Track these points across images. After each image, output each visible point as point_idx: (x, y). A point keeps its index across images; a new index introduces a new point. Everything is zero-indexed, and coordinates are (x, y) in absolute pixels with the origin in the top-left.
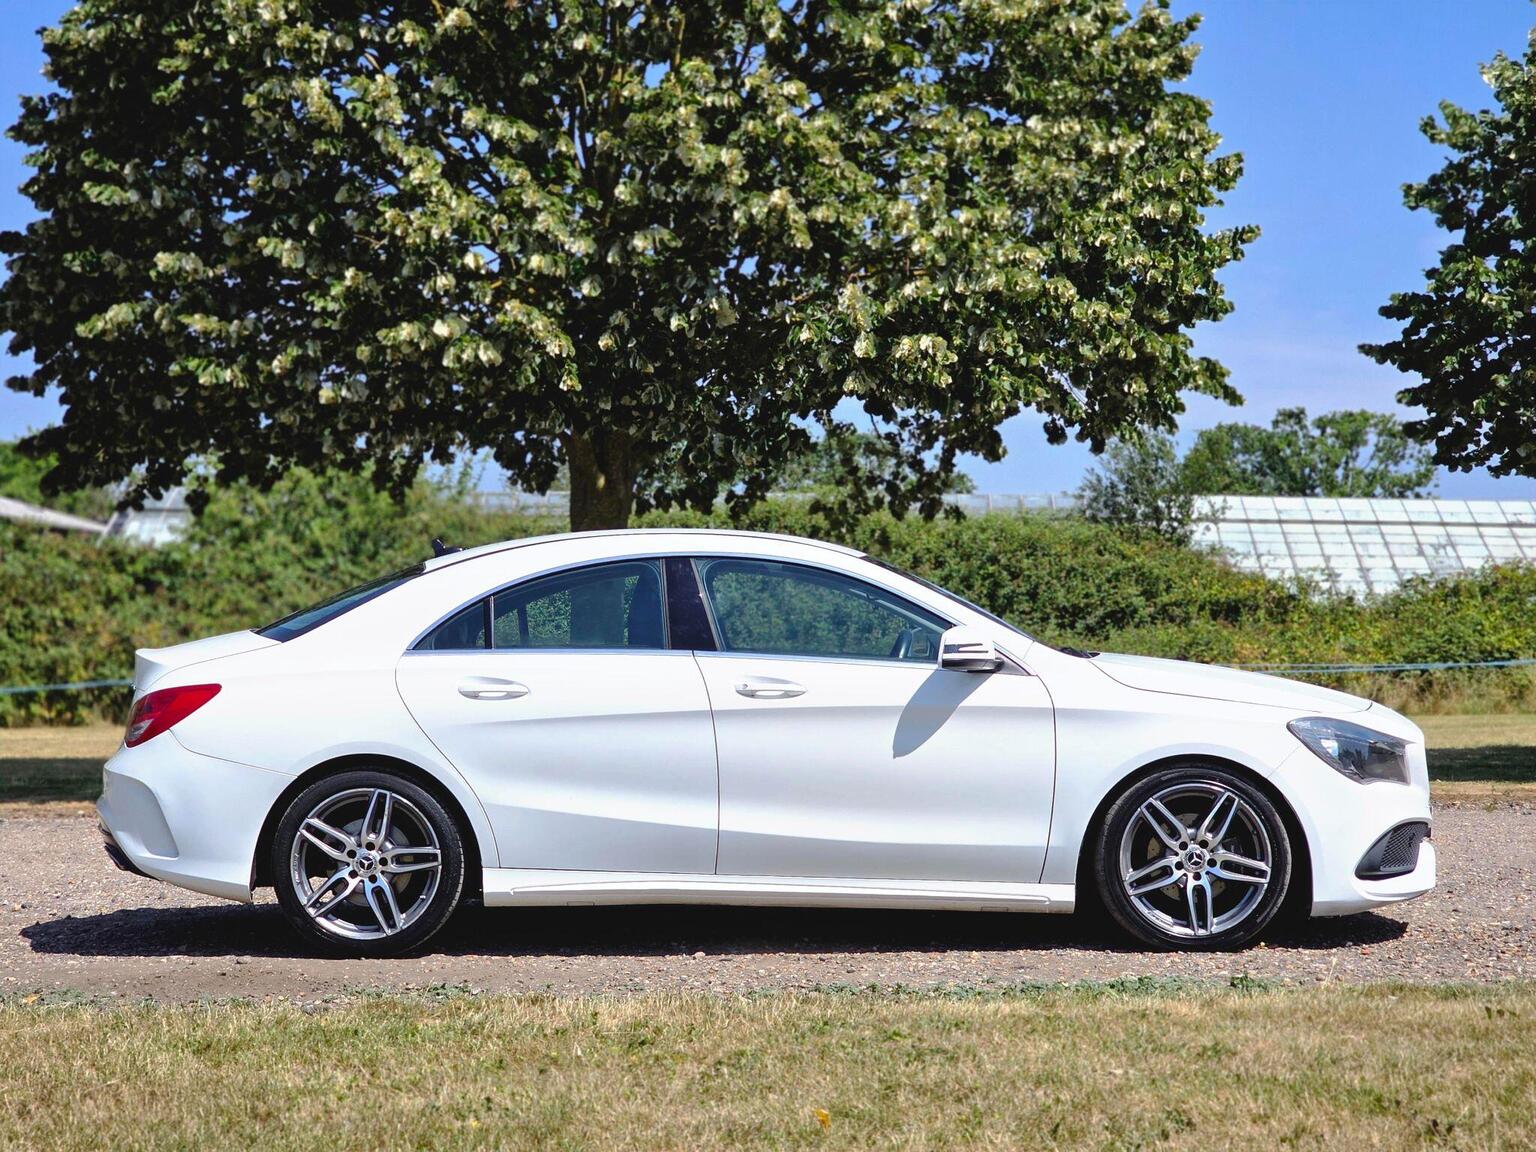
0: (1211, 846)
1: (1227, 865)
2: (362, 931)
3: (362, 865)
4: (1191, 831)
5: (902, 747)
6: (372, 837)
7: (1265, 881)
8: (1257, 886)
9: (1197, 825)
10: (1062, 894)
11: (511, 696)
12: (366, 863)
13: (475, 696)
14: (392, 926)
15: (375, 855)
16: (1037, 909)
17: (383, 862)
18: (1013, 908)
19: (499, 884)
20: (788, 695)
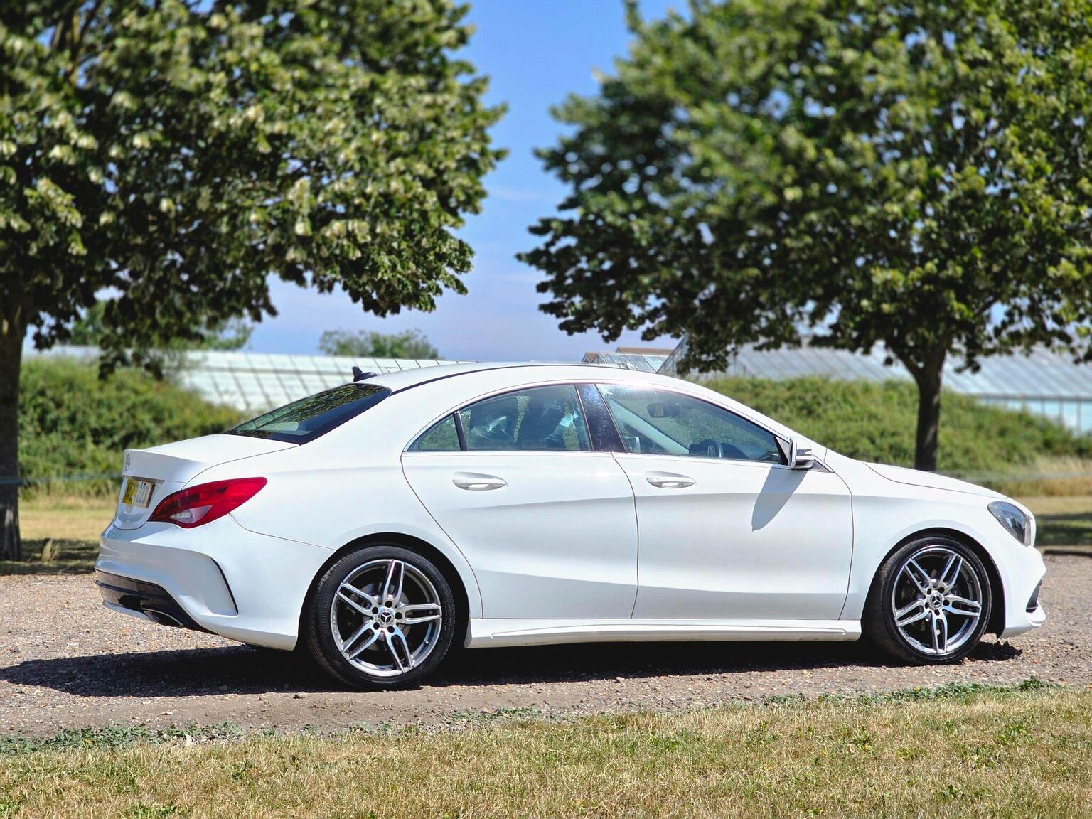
0: (946, 591)
1: (956, 605)
2: (383, 669)
3: (383, 619)
4: (934, 581)
5: (759, 523)
6: (391, 597)
7: (978, 614)
8: (971, 619)
9: (938, 577)
10: (853, 628)
11: (492, 487)
12: (386, 617)
13: (466, 487)
14: (406, 664)
15: (393, 611)
16: (835, 638)
17: (399, 616)
18: (821, 638)
19: (482, 631)
20: (682, 485)
